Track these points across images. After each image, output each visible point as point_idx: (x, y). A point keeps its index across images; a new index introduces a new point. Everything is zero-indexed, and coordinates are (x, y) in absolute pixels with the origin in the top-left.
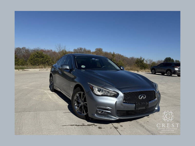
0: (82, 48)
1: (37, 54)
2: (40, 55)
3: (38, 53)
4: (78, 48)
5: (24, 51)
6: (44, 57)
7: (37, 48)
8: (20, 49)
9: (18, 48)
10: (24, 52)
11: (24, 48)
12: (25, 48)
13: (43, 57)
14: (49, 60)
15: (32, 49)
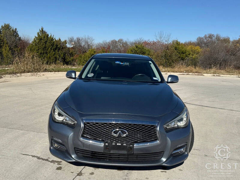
0: (212, 35)
1: (136, 49)
2: (140, 50)
3: (137, 47)
4: (205, 35)
5: (121, 45)
6: (145, 53)
7: (139, 40)
8: (116, 42)
9: (114, 40)
10: (121, 47)
11: (120, 41)
12: (122, 40)
13: (143, 53)
14: (152, 57)
15: (132, 42)
